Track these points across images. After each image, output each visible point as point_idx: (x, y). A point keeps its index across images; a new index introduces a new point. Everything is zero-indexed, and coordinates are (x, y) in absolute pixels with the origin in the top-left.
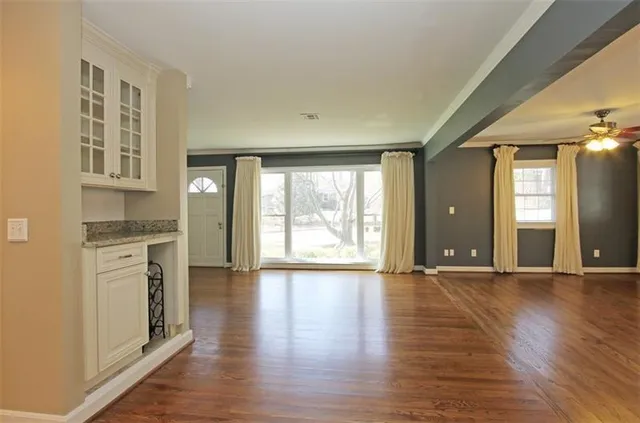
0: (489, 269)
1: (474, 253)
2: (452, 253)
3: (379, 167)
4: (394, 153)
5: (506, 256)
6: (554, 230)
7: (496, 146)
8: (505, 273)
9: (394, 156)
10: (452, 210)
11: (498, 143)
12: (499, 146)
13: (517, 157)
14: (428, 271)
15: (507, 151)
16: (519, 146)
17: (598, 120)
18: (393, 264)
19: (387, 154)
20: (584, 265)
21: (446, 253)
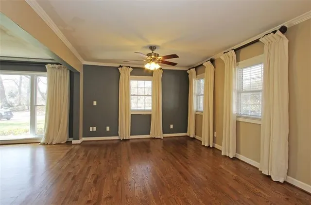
0: (116, 138)
1: (108, 129)
2: (95, 129)
3: (46, 74)
4: (55, 65)
5: (125, 131)
6: (151, 115)
7: (120, 66)
8: (123, 139)
9: (55, 68)
10: (95, 103)
11: (122, 65)
12: (122, 67)
13: (132, 74)
14: (74, 142)
15: (126, 70)
16: (132, 68)
17: (151, 52)
18: (51, 138)
19: (50, 65)
20: (164, 133)
21: (91, 129)
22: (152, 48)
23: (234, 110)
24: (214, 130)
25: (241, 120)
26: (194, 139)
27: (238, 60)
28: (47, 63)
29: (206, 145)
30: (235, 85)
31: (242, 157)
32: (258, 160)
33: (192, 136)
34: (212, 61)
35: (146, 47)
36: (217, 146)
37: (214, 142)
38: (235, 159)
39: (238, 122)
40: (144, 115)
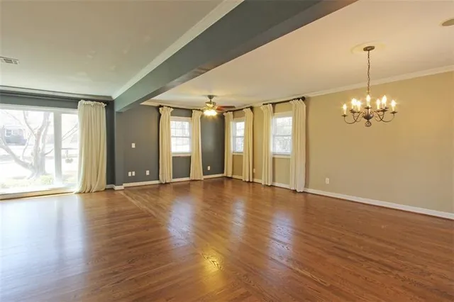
0: (157, 182)
1: (148, 173)
2: (134, 174)
3: (76, 111)
4: (90, 102)
5: (166, 174)
6: (190, 157)
8: (166, 183)
9: (90, 105)
10: (133, 146)
11: (162, 104)
12: (162, 106)
13: (172, 114)
14: (117, 188)
15: (167, 110)
16: (173, 108)
17: (209, 100)
18: (89, 185)
19: (83, 102)
20: (204, 175)
21: (130, 174)
22: (211, 97)
23: (271, 150)
24: (253, 168)
25: (276, 156)
26: (231, 178)
27: (274, 112)
28: (79, 99)
29: (247, 180)
30: (272, 131)
31: (277, 184)
32: (288, 183)
33: (230, 176)
34: (252, 108)
35: (205, 96)
36: (256, 180)
37: (253, 177)
38: (271, 186)
39: (274, 159)
40: (183, 157)
